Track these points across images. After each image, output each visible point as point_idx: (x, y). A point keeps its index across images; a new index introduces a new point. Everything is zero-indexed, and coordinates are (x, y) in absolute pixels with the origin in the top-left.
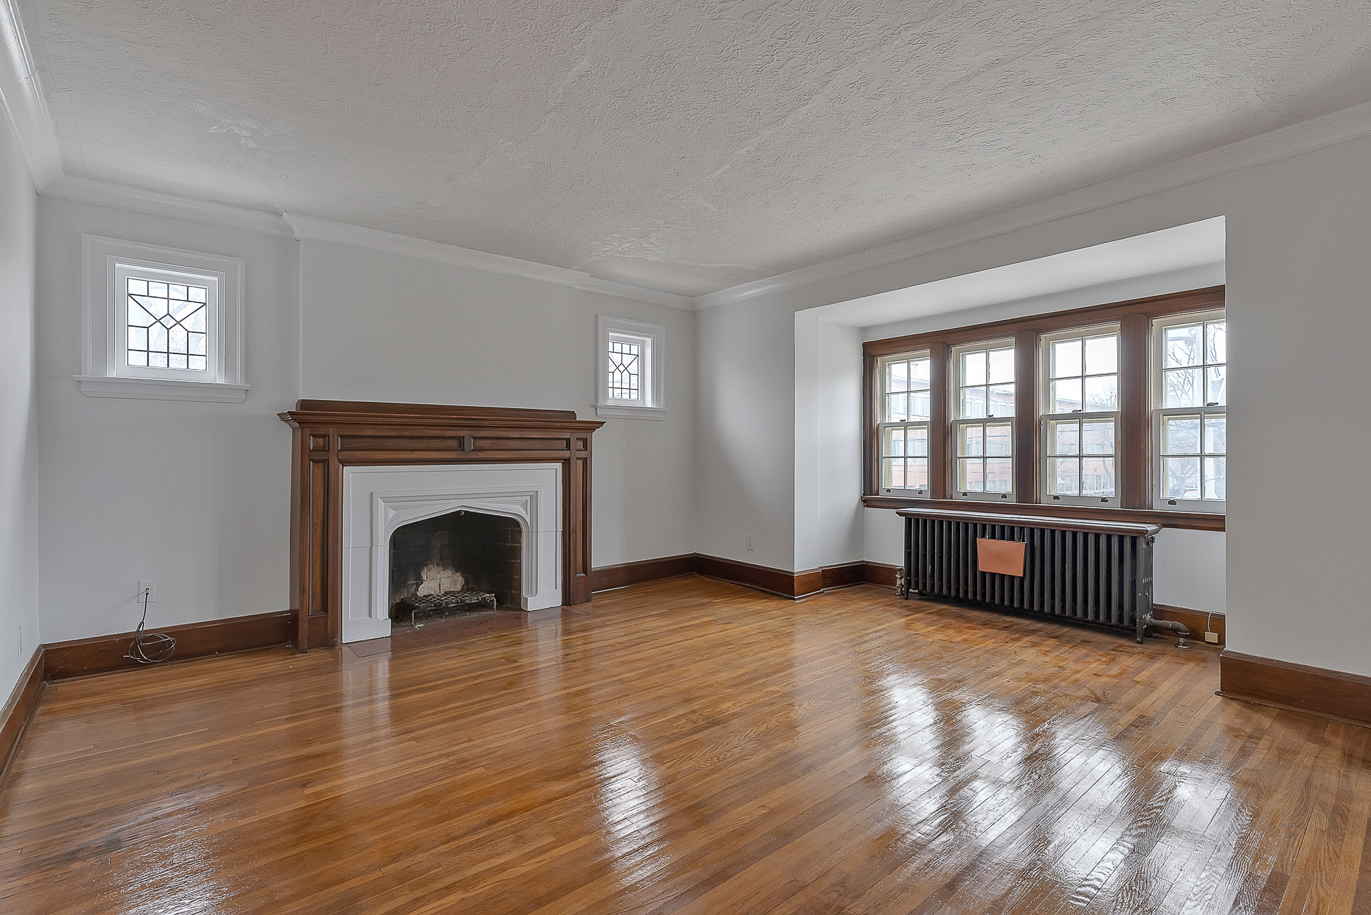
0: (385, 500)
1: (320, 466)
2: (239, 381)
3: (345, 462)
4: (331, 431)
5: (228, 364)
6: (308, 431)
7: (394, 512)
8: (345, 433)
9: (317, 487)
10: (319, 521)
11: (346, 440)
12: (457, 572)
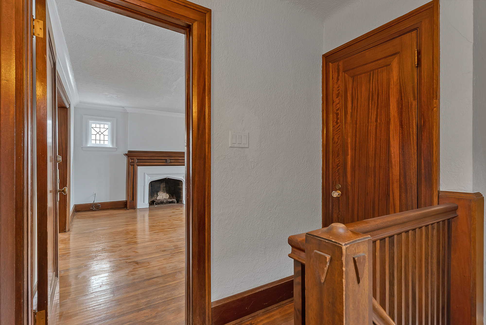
0: (148, 175)
1: (132, 166)
2: (115, 146)
3: (138, 165)
4: (135, 158)
5: (112, 143)
6: (129, 158)
7: (150, 178)
8: (138, 159)
9: (131, 171)
10: (132, 179)
11: (138, 160)
12: (167, 194)
